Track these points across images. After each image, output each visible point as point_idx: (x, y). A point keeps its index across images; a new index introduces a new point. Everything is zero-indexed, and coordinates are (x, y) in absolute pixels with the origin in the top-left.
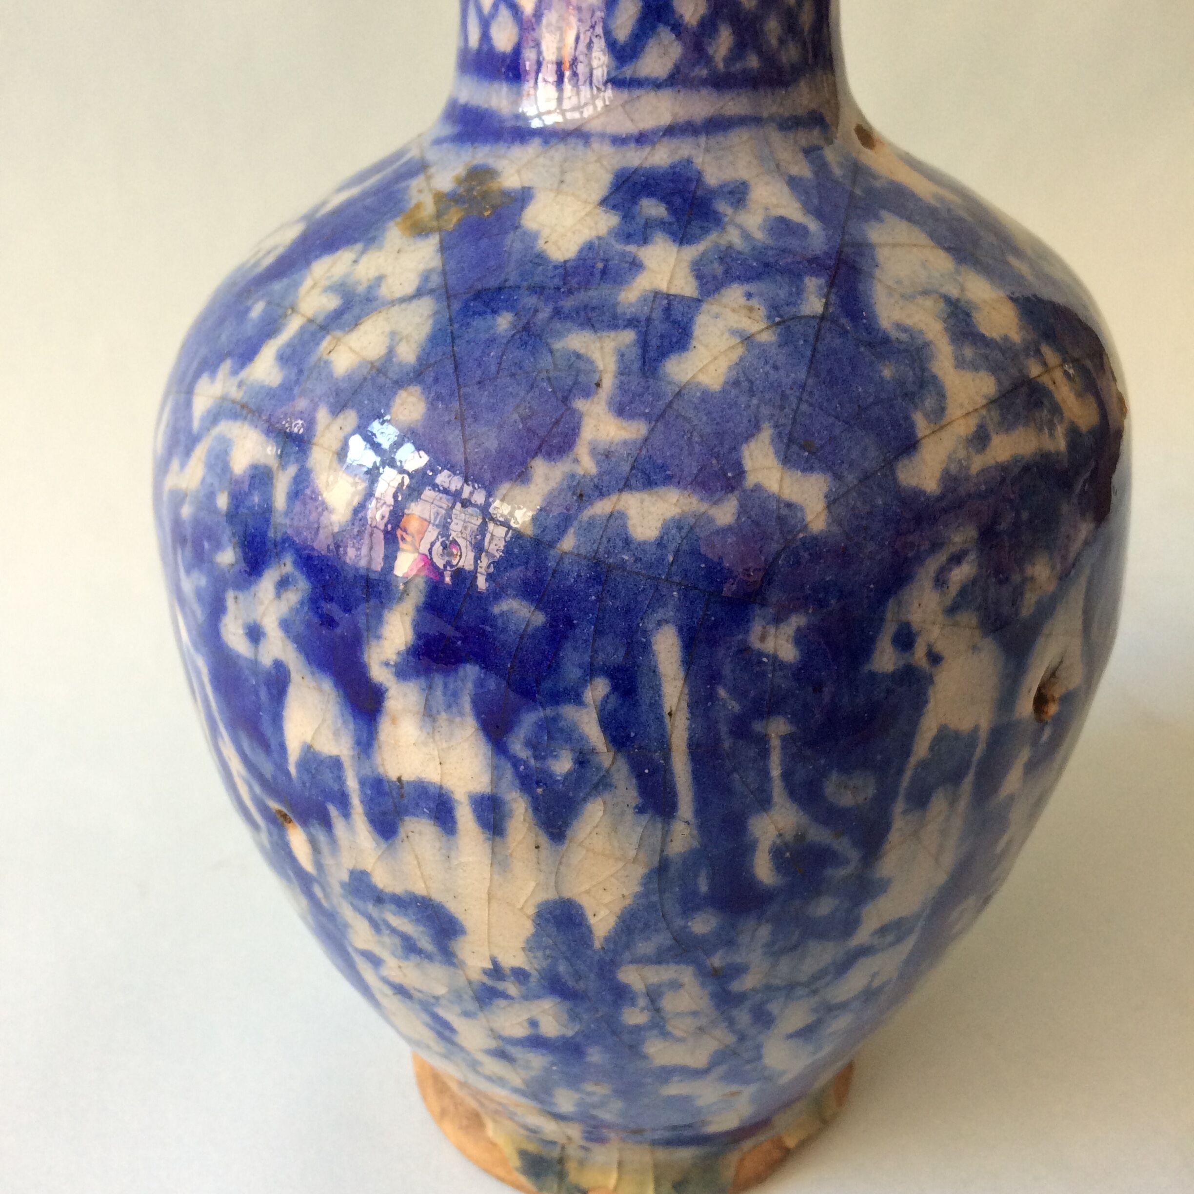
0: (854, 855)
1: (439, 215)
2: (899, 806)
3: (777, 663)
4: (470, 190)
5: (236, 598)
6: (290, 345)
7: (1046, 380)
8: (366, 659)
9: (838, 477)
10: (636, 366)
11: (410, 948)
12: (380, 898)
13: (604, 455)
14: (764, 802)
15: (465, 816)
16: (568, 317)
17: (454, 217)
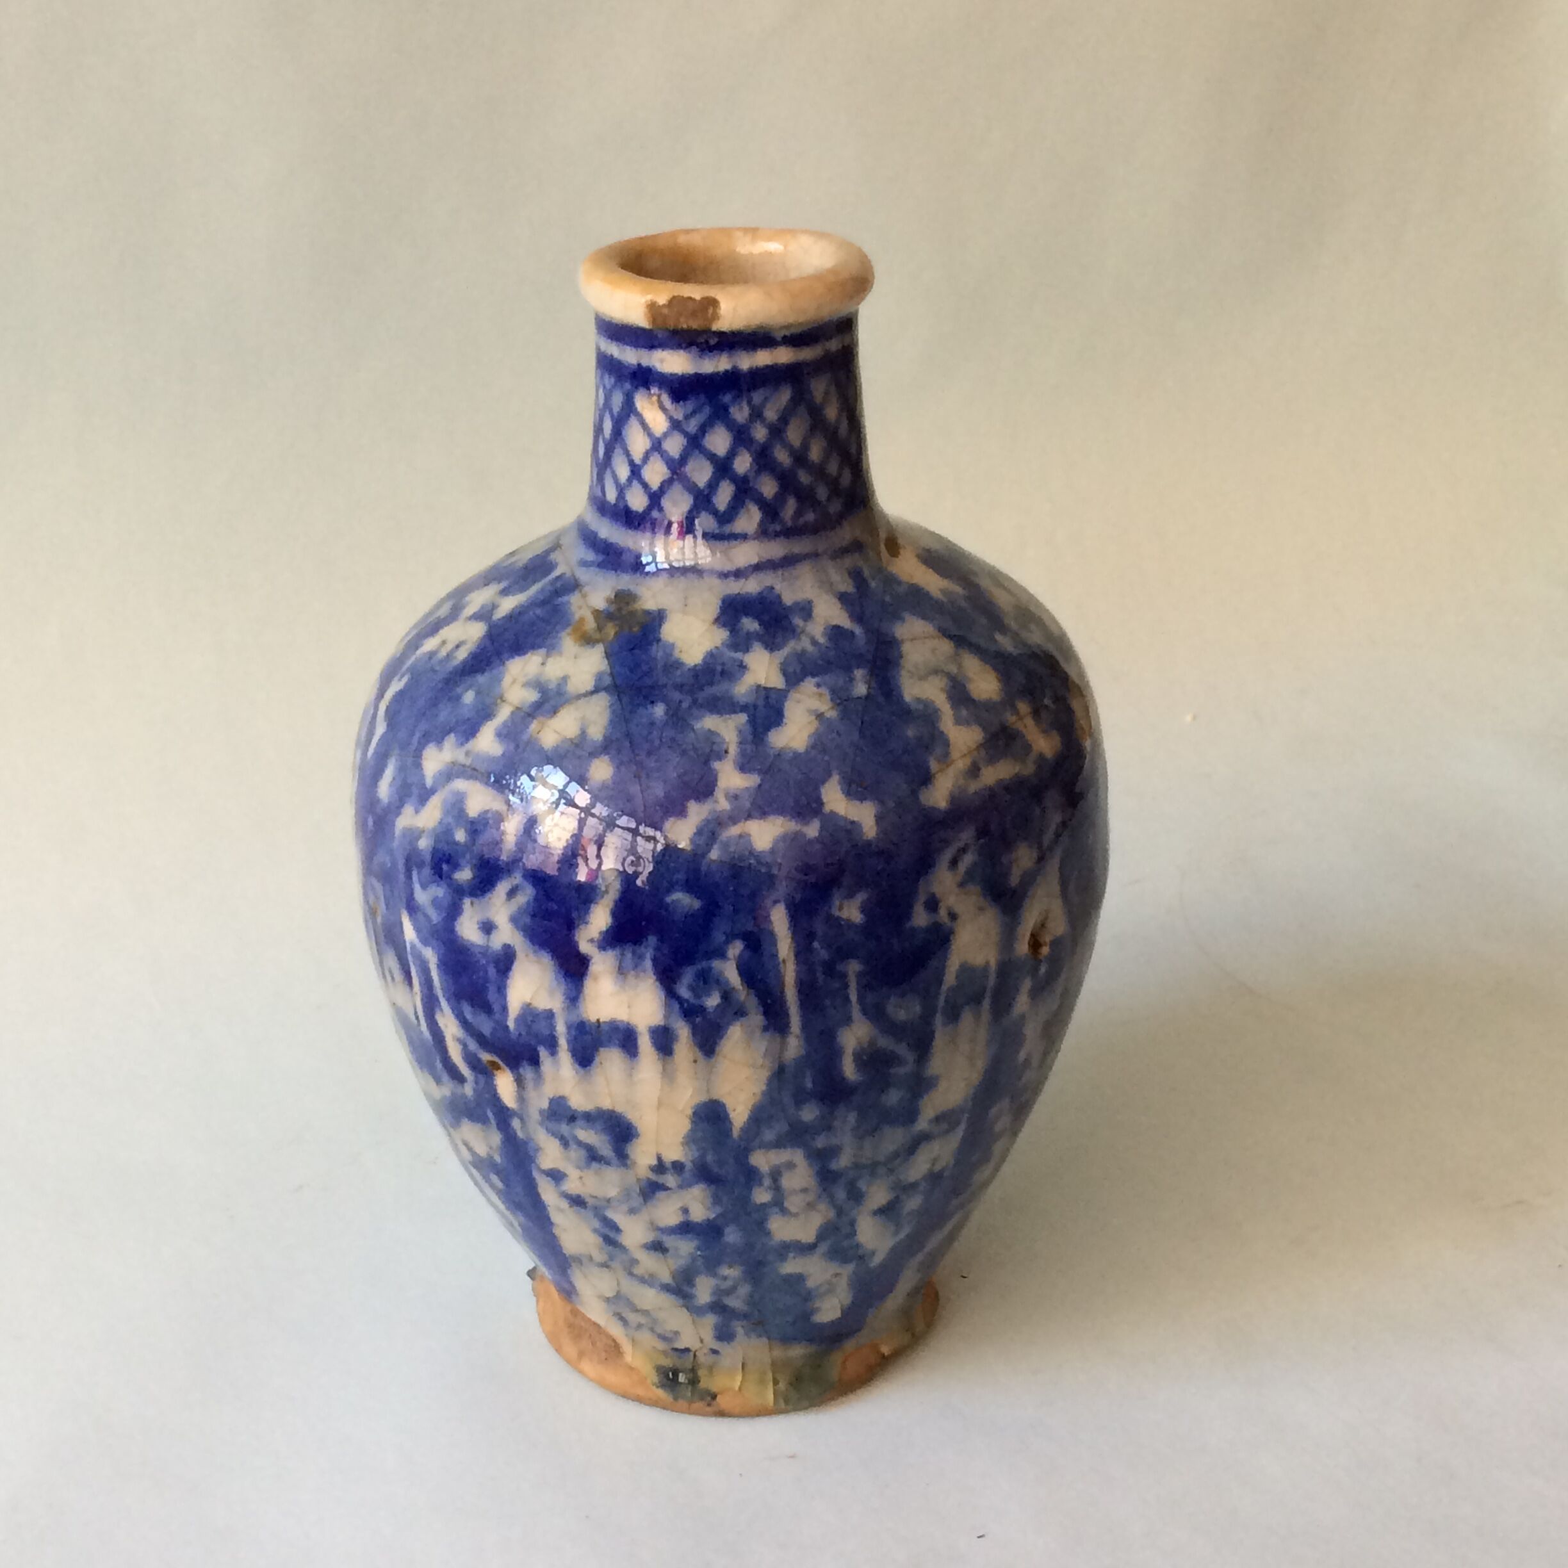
0: (910, 1057)
1: (600, 628)
2: (939, 1020)
3: (850, 925)
4: (619, 610)
5: (472, 903)
6: (505, 724)
7: (1019, 726)
8: (576, 938)
9: (882, 802)
10: (750, 738)
11: (593, 1156)
12: (573, 1118)
13: (734, 797)
14: (848, 1020)
15: (645, 1043)
16: (701, 706)
17: (611, 631)
